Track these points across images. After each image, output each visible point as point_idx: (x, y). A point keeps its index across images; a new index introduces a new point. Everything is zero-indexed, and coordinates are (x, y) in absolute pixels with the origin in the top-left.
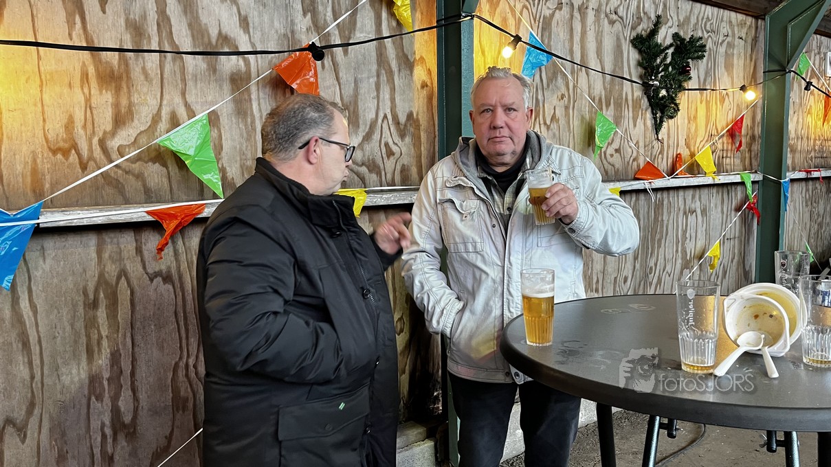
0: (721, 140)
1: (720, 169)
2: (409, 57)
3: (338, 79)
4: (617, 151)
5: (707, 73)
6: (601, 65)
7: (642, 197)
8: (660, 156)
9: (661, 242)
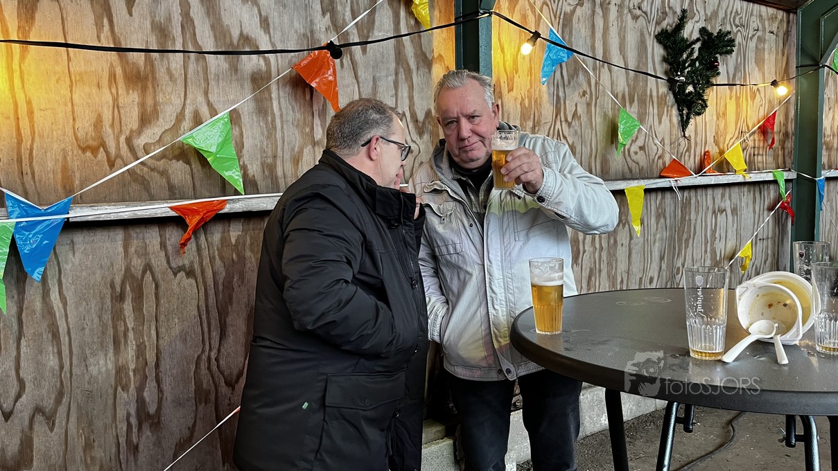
0: (752, 138)
1: (751, 166)
2: (428, 55)
3: (356, 77)
4: (642, 148)
5: (736, 69)
6: (625, 61)
7: (668, 195)
8: (687, 153)
9: (688, 242)
